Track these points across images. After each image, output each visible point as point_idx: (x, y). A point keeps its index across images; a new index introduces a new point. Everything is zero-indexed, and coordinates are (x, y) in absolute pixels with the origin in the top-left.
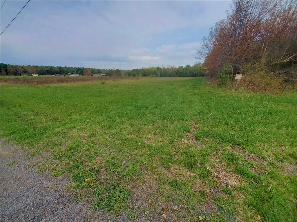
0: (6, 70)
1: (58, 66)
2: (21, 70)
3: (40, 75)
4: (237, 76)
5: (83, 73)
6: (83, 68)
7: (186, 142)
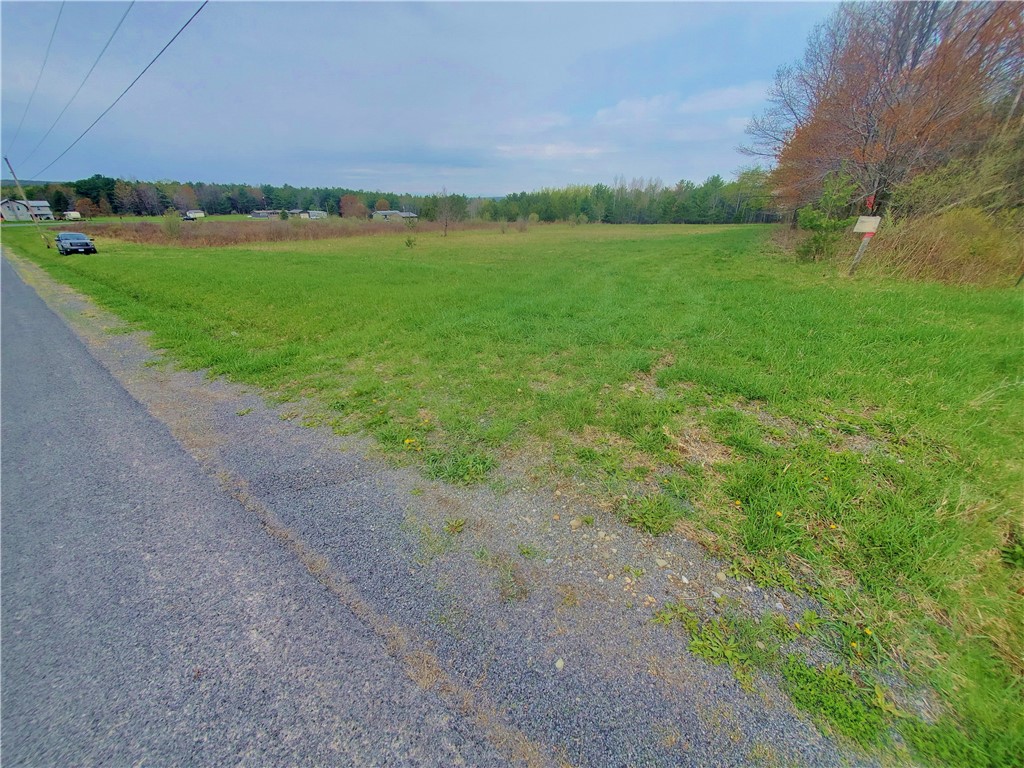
0: (110, 197)
1: (262, 186)
2: (152, 199)
3: (211, 213)
4: (862, 222)
5: (339, 207)
6: (340, 189)
7: (633, 388)
